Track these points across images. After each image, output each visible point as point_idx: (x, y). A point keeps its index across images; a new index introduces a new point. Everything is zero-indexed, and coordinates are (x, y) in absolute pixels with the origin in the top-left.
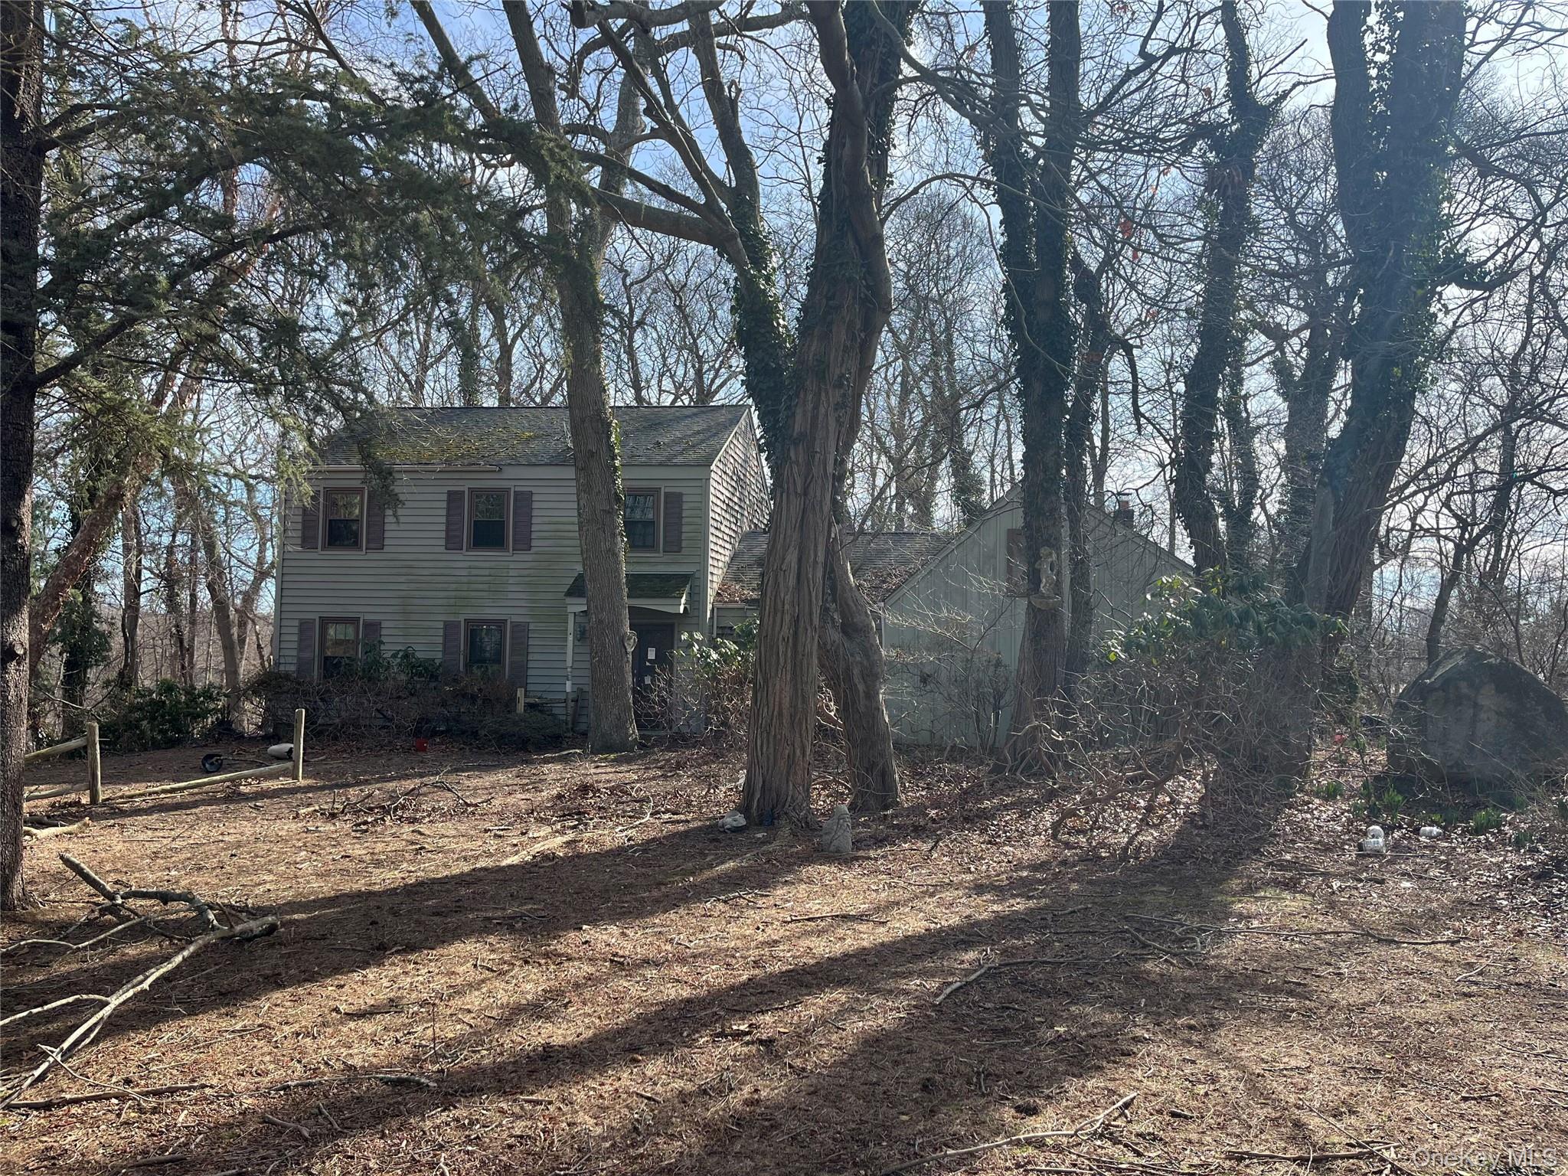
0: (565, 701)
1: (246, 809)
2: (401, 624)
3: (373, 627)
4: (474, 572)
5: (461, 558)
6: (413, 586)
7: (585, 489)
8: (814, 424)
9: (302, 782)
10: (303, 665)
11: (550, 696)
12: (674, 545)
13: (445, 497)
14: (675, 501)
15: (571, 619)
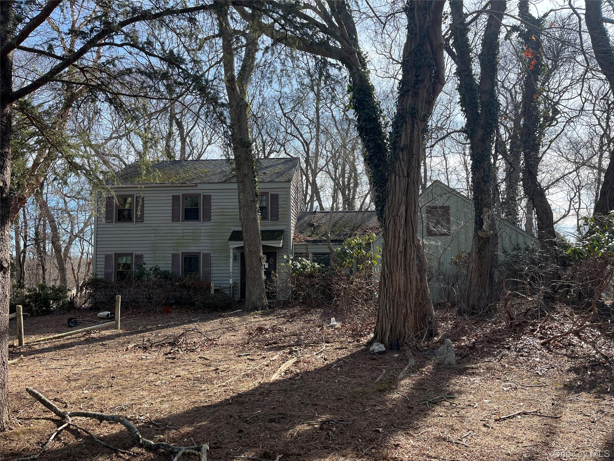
0: (230, 288)
1: (98, 346)
2: (152, 255)
3: (139, 257)
4: (185, 231)
5: (179, 225)
6: (157, 238)
7: (242, 191)
8: (412, 141)
10: (107, 275)
11: (224, 286)
12: (275, 217)
13: (171, 198)
14: (275, 198)
15: (231, 251)
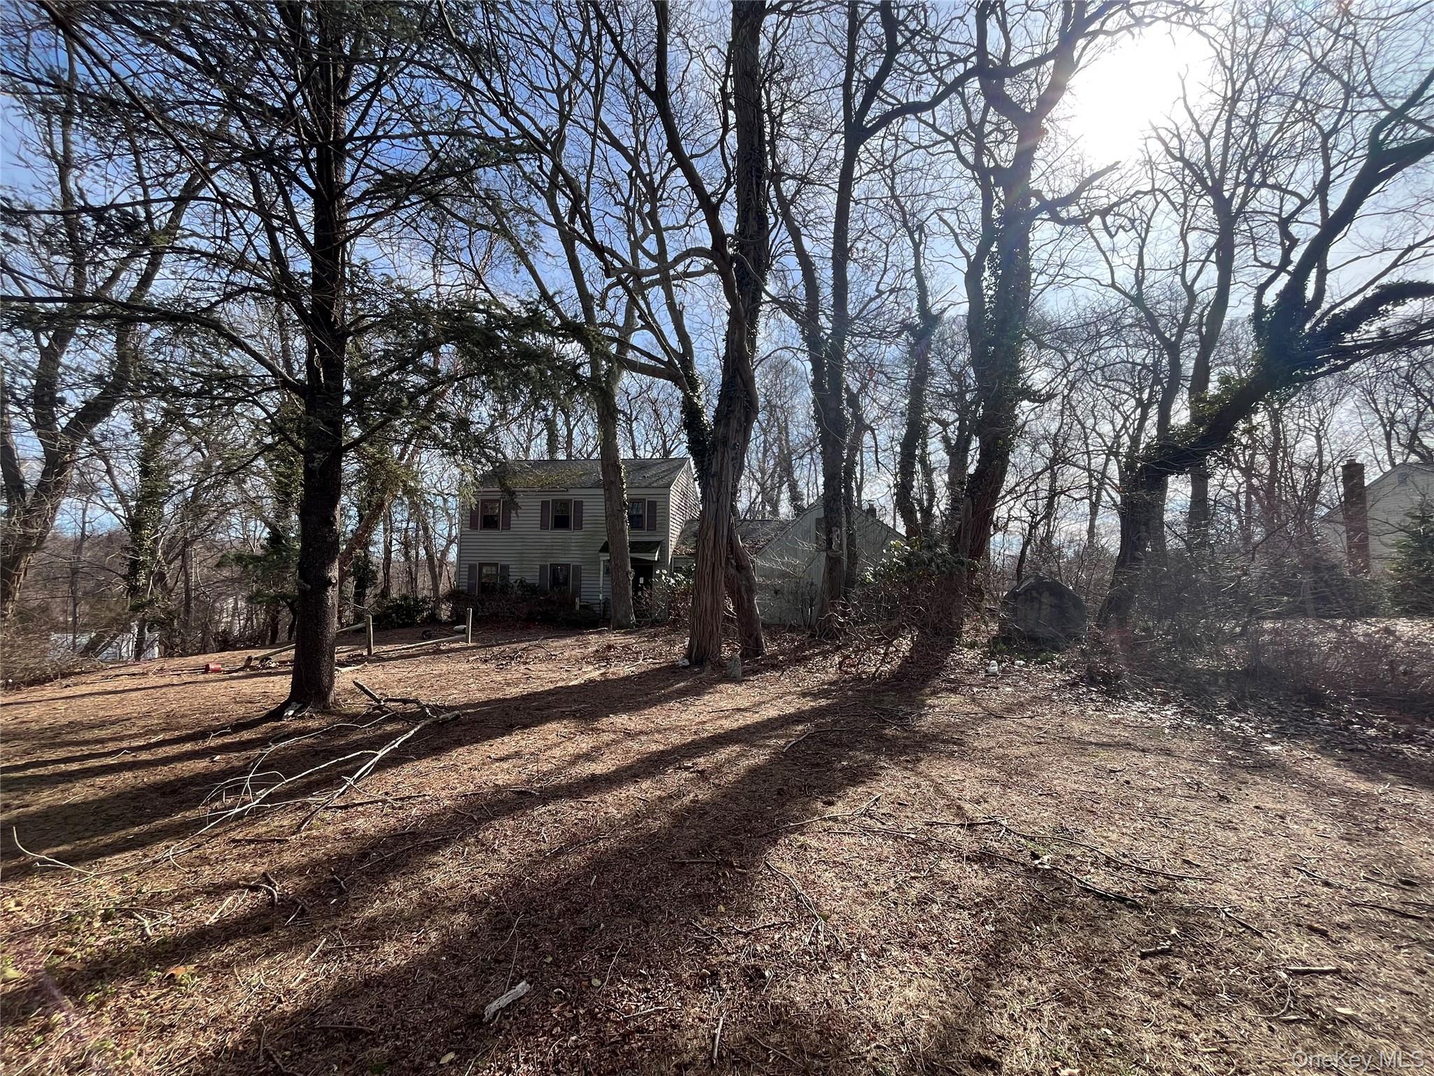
0: (599, 604)
1: (444, 657)
2: (519, 566)
3: (505, 568)
4: (554, 540)
5: (548, 533)
6: (525, 547)
7: (608, 499)
8: (722, 468)
9: (470, 644)
10: (471, 587)
11: (592, 602)
12: (652, 527)
13: (540, 504)
14: (653, 505)
15: (602, 563)
